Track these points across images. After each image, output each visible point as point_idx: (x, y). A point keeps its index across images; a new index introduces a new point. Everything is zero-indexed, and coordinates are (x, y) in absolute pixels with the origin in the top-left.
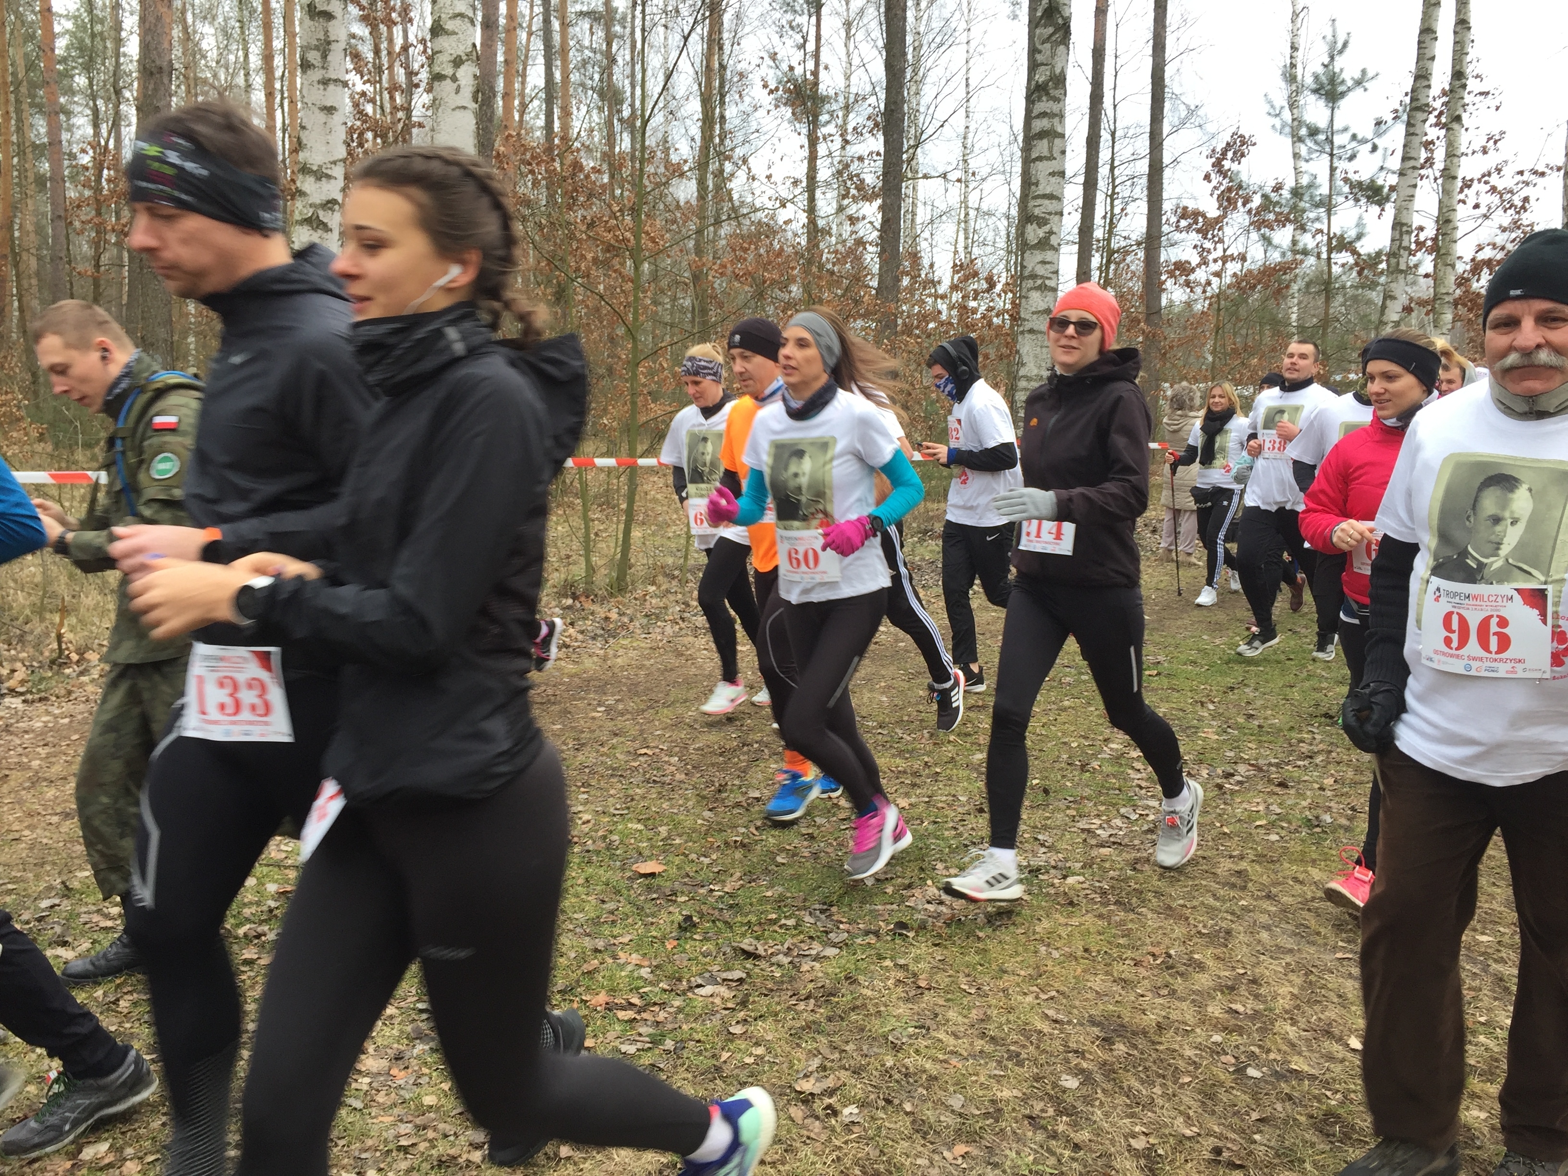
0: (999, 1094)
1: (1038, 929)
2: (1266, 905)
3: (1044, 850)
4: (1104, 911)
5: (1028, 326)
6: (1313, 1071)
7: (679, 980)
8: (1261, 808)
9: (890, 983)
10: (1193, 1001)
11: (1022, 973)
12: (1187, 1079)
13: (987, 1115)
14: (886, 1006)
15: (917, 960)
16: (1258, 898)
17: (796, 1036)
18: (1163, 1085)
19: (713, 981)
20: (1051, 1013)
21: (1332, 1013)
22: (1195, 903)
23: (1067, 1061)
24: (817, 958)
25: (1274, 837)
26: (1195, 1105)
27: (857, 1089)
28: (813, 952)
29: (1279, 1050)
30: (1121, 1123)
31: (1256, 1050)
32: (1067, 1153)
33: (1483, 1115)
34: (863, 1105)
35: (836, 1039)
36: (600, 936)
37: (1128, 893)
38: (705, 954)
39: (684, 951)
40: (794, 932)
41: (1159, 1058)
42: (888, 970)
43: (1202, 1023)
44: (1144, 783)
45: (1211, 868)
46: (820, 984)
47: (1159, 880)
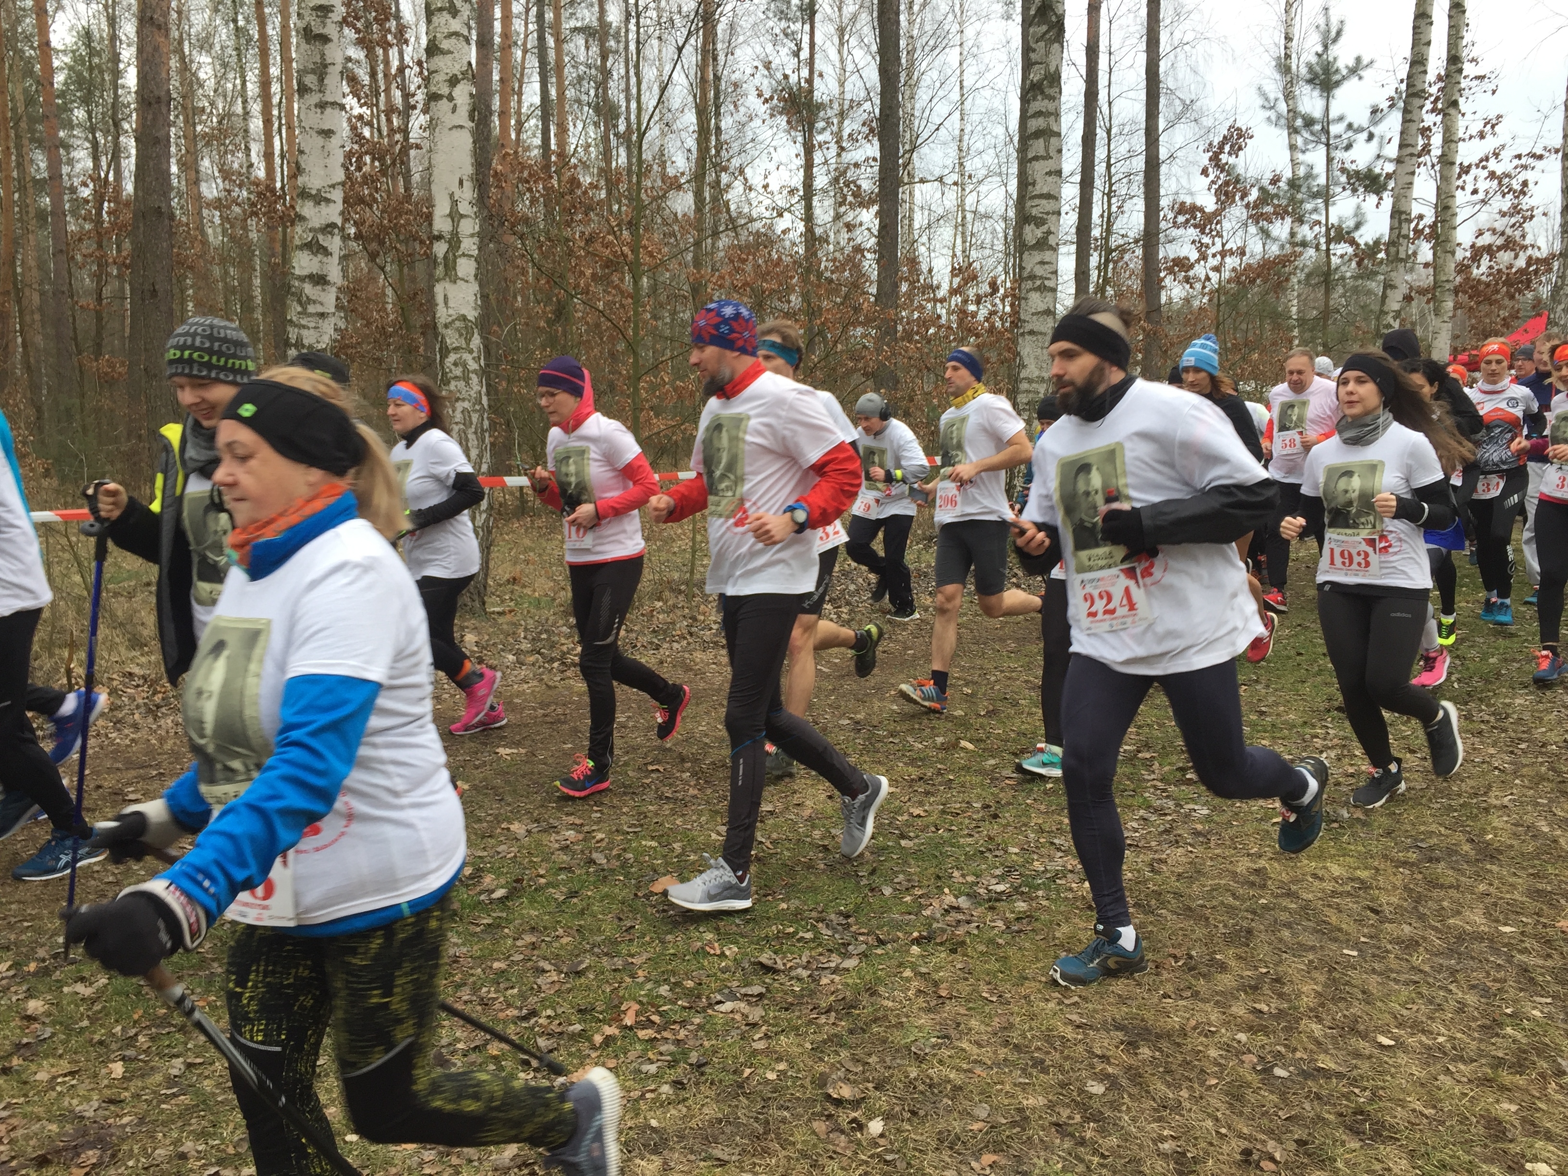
0: (1025, 1102)
1: (1058, 934)
2: (1286, 902)
3: (1060, 854)
5: (1028, 327)
6: (1341, 1069)
7: (699, 997)
9: (911, 993)
10: (1217, 1003)
12: (1214, 1081)
13: (1014, 1124)
14: (908, 1016)
15: (938, 969)
16: (1276, 897)
17: (818, 1050)
18: (1190, 1088)
19: (732, 996)
20: (1074, 1017)
21: (1356, 1009)
22: (1215, 903)
23: (1092, 1066)
24: (836, 971)
26: (1223, 1107)
27: (882, 1101)
28: (833, 965)
29: (1305, 1049)
30: (1148, 1128)
31: (1282, 1049)
32: (1096, 1160)
33: (1514, 1108)
34: (888, 1117)
35: (859, 1051)
36: (618, 954)
37: (1147, 896)
38: (724, 971)
39: (703, 968)
40: (812, 945)
41: (1185, 1060)
42: (908, 980)
43: (1226, 1023)
44: (1159, 784)
45: (1230, 867)
46: (841, 997)
47: (1178, 880)
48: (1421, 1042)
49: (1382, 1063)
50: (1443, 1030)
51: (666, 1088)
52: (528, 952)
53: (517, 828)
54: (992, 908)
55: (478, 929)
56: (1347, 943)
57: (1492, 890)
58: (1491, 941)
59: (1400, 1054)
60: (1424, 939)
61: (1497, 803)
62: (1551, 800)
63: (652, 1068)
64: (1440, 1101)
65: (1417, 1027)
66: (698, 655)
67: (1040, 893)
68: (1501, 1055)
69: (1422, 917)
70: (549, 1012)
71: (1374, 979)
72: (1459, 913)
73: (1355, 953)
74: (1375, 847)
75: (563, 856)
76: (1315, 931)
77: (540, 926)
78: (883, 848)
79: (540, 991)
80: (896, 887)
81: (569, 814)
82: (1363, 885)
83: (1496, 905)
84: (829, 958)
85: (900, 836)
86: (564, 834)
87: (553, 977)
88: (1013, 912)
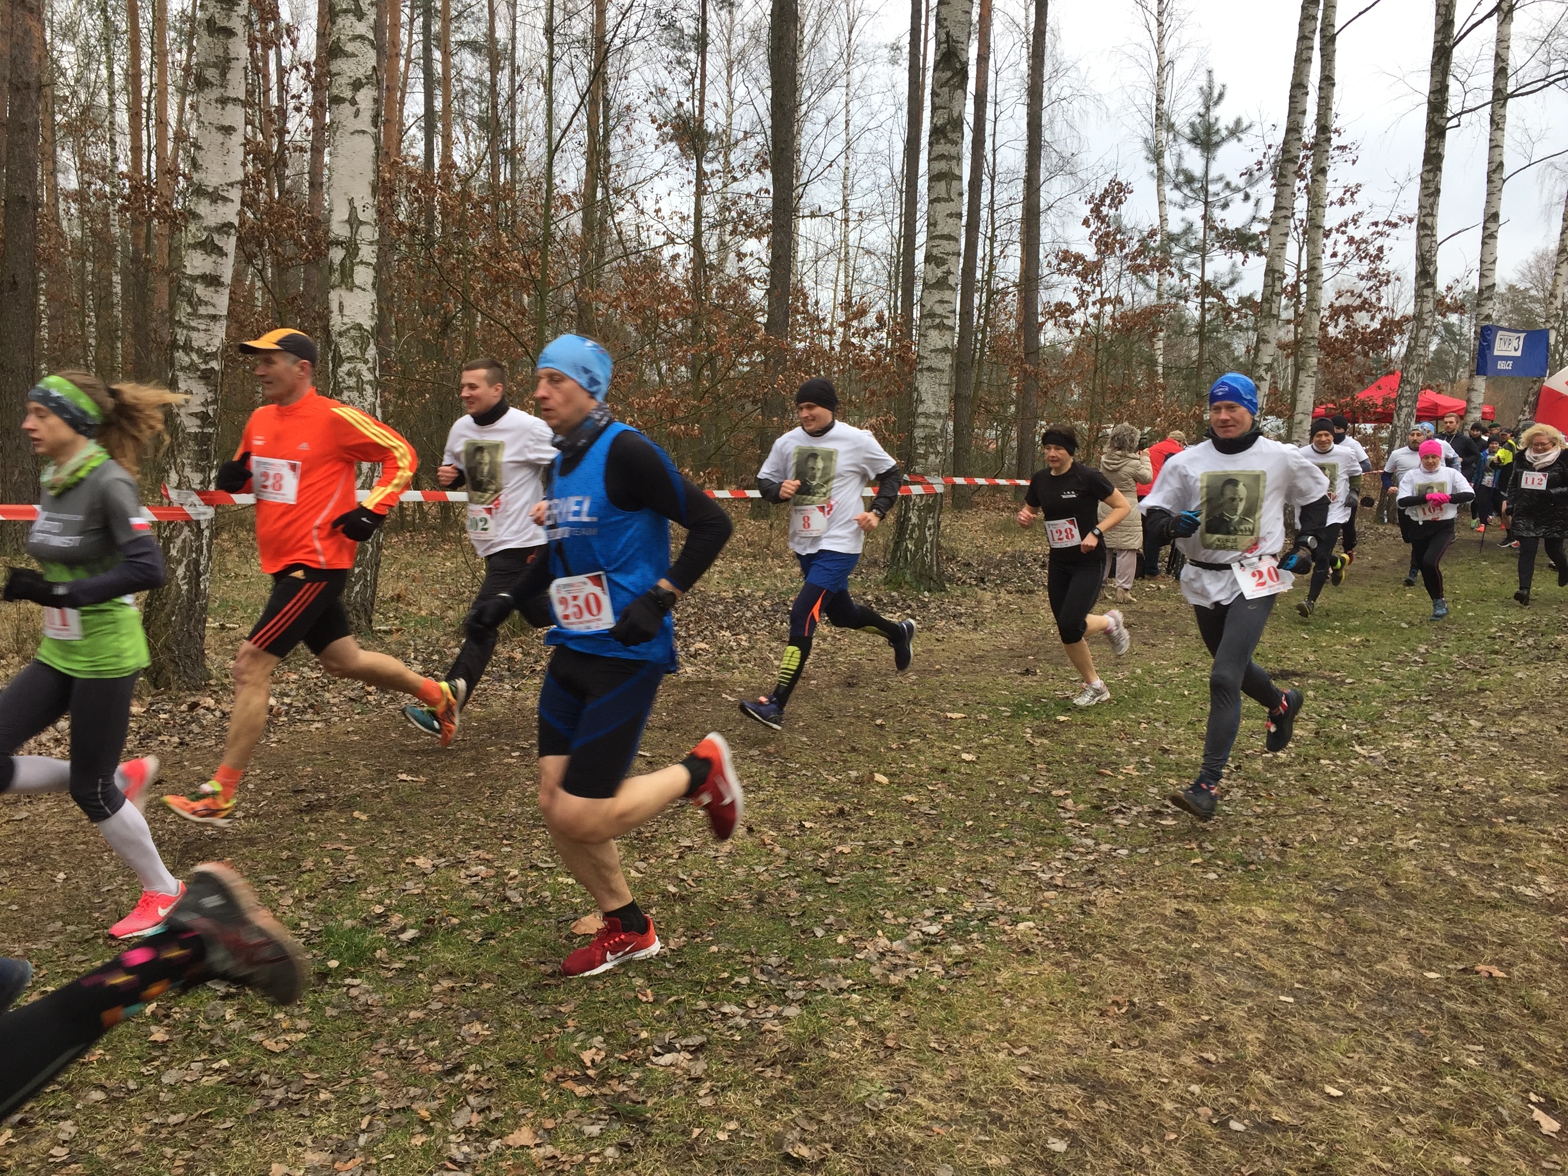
0: (989, 1162)
1: (999, 980)
2: (1218, 947)
3: (987, 895)
5: (926, 364)
6: (1295, 1122)
7: (635, 1048)
8: (1193, 845)
9: (857, 1043)
10: (1166, 1053)
11: (991, 1028)
12: (1173, 1136)
14: (857, 1070)
15: (883, 1017)
16: (1208, 940)
17: (769, 1108)
18: (1151, 1144)
19: (672, 1048)
20: (1026, 1069)
21: (1301, 1058)
22: (1150, 947)
23: (1051, 1122)
25: (1212, 876)
26: (1186, 1163)
28: (772, 1013)
29: (1258, 1101)
31: (1235, 1101)
33: (1467, 1161)
35: (811, 1108)
36: (544, 1002)
37: (1081, 939)
38: (659, 1020)
39: (636, 1017)
40: (748, 991)
41: (1141, 1115)
42: (853, 1029)
43: (1177, 1074)
44: (1077, 823)
45: (1159, 911)
46: (784, 1048)
47: (1110, 923)
48: (1367, 1093)
49: (1334, 1115)
50: (1387, 1080)
51: (610, 1151)
52: (446, 999)
53: (422, 862)
54: (928, 952)
55: (390, 974)
56: (1283, 989)
57: (1412, 935)
58: (1418, 987)
59: (1350, 1106)
60: (1355, 984)
61: (1404, 846)
62: (1452, 843)
63: (595, 1130)
64: (1395, 1154)
65: (1362, 1077)
67: (975, 936)
68: (1445, 1105)
69: (1349, 963)
70: (479, 1068)
71: (1313, 1027)
72: (1384, 958)
73: (1291, 1000)
74: (1295, 890)
75: (474, 894)
76: (1250, 977)
77: (457, 971)
78: (810, 886)
79: (464, 1043)
80: (828, 928)
81: (477, 848)
82: (1288, 929)
83: (1418, 950)
84: (767, 1006)
85: (825, 874)
86: (474, 869)
87: (477, 1027)
88: (950, 956)
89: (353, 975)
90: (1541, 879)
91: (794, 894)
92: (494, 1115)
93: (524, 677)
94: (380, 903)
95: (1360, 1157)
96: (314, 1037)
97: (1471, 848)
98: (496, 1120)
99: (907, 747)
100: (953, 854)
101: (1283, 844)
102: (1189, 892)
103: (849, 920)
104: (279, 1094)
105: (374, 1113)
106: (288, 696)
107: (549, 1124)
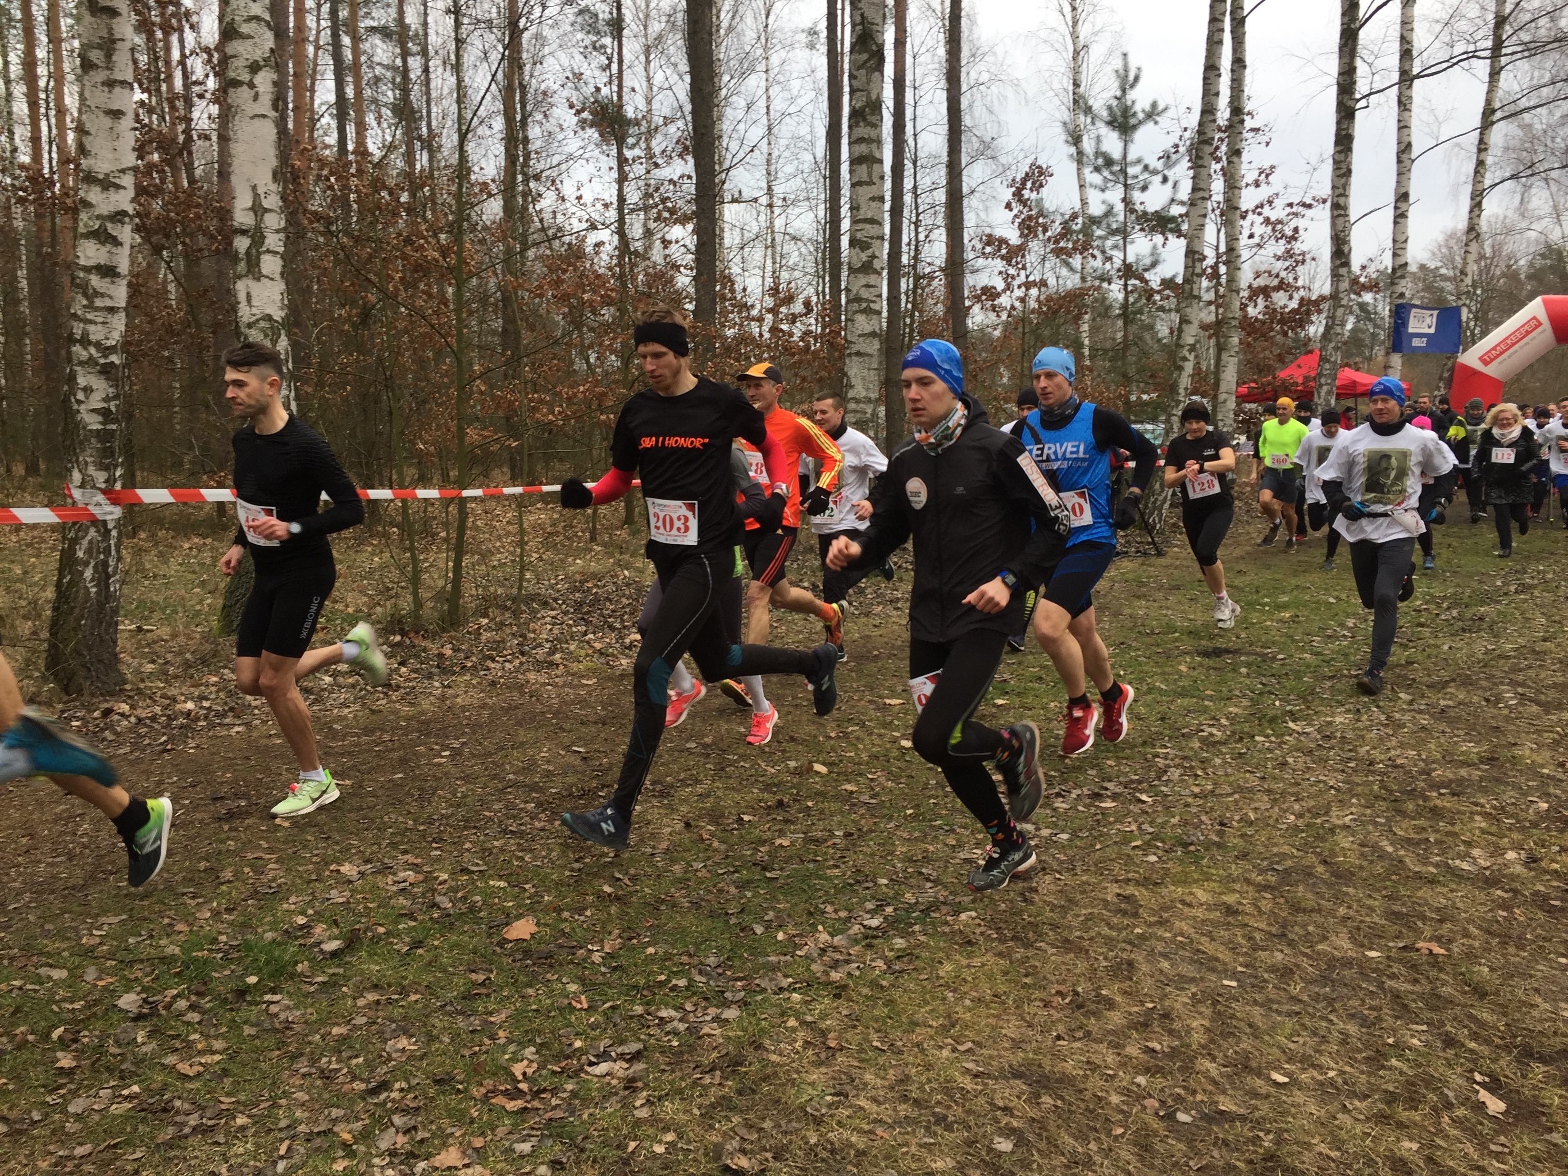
0: (934, 1166)
1: (942, 973)
2: (1160, 931)
3: (929, 885)
4: (1002, 948)
5: (855, 348)
6: (1242, 1111)
8: (1134, 827)
9: (798, 1045)
10: (1111, 1043)
11: (935, 1024)
12: (1120, 1131)
14: (798, 1072)
15: (824, 1016)
16: (1150, 925)
17: (708, 1116)
18: (1098, 1140)
19: (607, 1057)
20: (970, 1065)
21: (1246, 1044)
22: (1092, 934)
23: (996, 1120)
24: (715, 1023)
25: (1153, 858)
26: (1133, 1159)
27: (783, 1173)
29: (1204, 1091)
31: (1182, 1092)
33: (1415, 1146)
35: (751, 1116)
36: (475, 1013)
37: (1023, 927)
38: (593, 1027)
39: (570, 1025)
40: (686, 994)
41: (1087, 1109)
42: (794, 1030)
43: (1123, 1065)
45: (1101, 896)
46: (723, 1052)
47: (1052, 911)
48: (1313, 1078)
49: (1282, 1103)
50: (1333, 1065)
51: (542, 1170)
52: (371, 1013)
53: (348, 869)
54: (869, 946)
55: (312, 989)
56: (1226, 973)
57: (1352, 913)
58: (1360, 966)
59: (1296, 1092)
60: (1298, 966)
61: (1340, 822)
62: (1387, 818)
63: (525, 1147)
64: (1344, 1142)
65: (1307, 1062)
66: (532, 676)
67: (917, 928)
68: (1391, 1089)
69: (1291, 944)
70: (404, 1085)
71: (1257, 1011)
72: (1325, 938)
74: (1235, 870)
75: (402, 901)
76: (1192, 961)
77: (384, 982)
78: (749, 882)
79: (390, 1059)
80: (768, 926)
81: (405, 852)
82: (1230, 911)
83: (1359, 929)
84: (706, 1008)
85: (765, 869)
86: (402, 875)
87: (403, 1042)
88: (892, 950)
89: (273, 991)
90: (1476, 852)
91: (733, 890)
92: (420, 1135)
93: (454, 673)
94: (303, 913)
95: (1308, 1146)
96: (231, 1058)
97: (1405, 823)
98: (422, 1141)
99: (846, 735)
100: (893, 844)
101: (1222, 824)
102: (1130, 875)
103: (789, 916)
104: (193, 1120)
105: (293, 1137)
106: (207, 699)
107: (478, 1142)
